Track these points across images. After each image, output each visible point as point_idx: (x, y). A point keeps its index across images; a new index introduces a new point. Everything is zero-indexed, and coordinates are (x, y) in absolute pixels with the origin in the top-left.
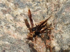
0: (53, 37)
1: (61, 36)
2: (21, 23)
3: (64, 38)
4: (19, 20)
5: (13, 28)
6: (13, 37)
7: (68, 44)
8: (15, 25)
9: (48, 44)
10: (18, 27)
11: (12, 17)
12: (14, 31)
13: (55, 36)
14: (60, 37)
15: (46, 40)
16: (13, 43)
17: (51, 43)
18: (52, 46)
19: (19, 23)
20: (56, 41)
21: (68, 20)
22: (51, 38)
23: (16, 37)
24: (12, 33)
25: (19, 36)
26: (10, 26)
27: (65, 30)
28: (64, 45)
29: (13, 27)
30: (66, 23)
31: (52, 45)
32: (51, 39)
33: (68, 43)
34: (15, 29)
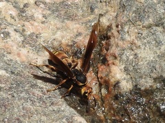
0: (116, 58)
1: (135, 55)
2: (36, 24)
3: (142, 60)
4: (32, 17)
5: (17, 37)
6: (18, 59)
7: (152, 75)
8: (21, 28)
9: (103, 75)
10: (29, 33)
11: (15, 9)
12: (20, 44)
13: (121, 55)
14: (131, 57)
15: (99, 65)
16: (18, 74)
17: (110, 72)
18: (112, 80)
19: (32, 25)
20: (123, 66)
21: (151, 15)
22: (110, 59)
23: (24, 58)
24: (15, 48)
25: (31, 55)
26: (10, 31)
27: (145, 41)
28: (141, 77)
29: (18, 35)
30: (146, 23)
31: (113, 77)
32: (110, 62)
33: (152, 71)
34: (22, 38)
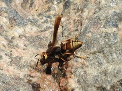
0: (72, 73)
1: (85, 71)
2: (19, 50)
3: (89, 75)
4: (17, 46)
5: (7, 59)
6: (7, 73)
7: (96, 85)
8: (9, 53)
9: (64, 85)
10: (15, 56)
11: (5, 40)
12: (9, 63)
13: (75, 72)
14: (82, 73)
15: (61, 78)
16: (7, 83)
17: (68, 83)
18: (69, 88)
19: (17, 51)
20: (77, 79)
21: (95, 45)
22: (68, 74)
23: (11, 73)
24: (5, 66)
25: (16, 71)
26: (2, 55)
27: (91, 62)
28: (88, 86)
29: (7, 57)
30: (92, 51)
31: (70, 86)
32: (68, 76)
33: (96, 83)
34: (10, 60)
